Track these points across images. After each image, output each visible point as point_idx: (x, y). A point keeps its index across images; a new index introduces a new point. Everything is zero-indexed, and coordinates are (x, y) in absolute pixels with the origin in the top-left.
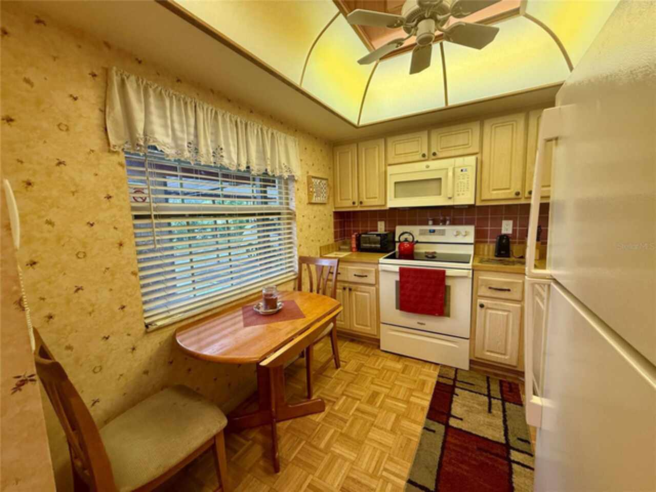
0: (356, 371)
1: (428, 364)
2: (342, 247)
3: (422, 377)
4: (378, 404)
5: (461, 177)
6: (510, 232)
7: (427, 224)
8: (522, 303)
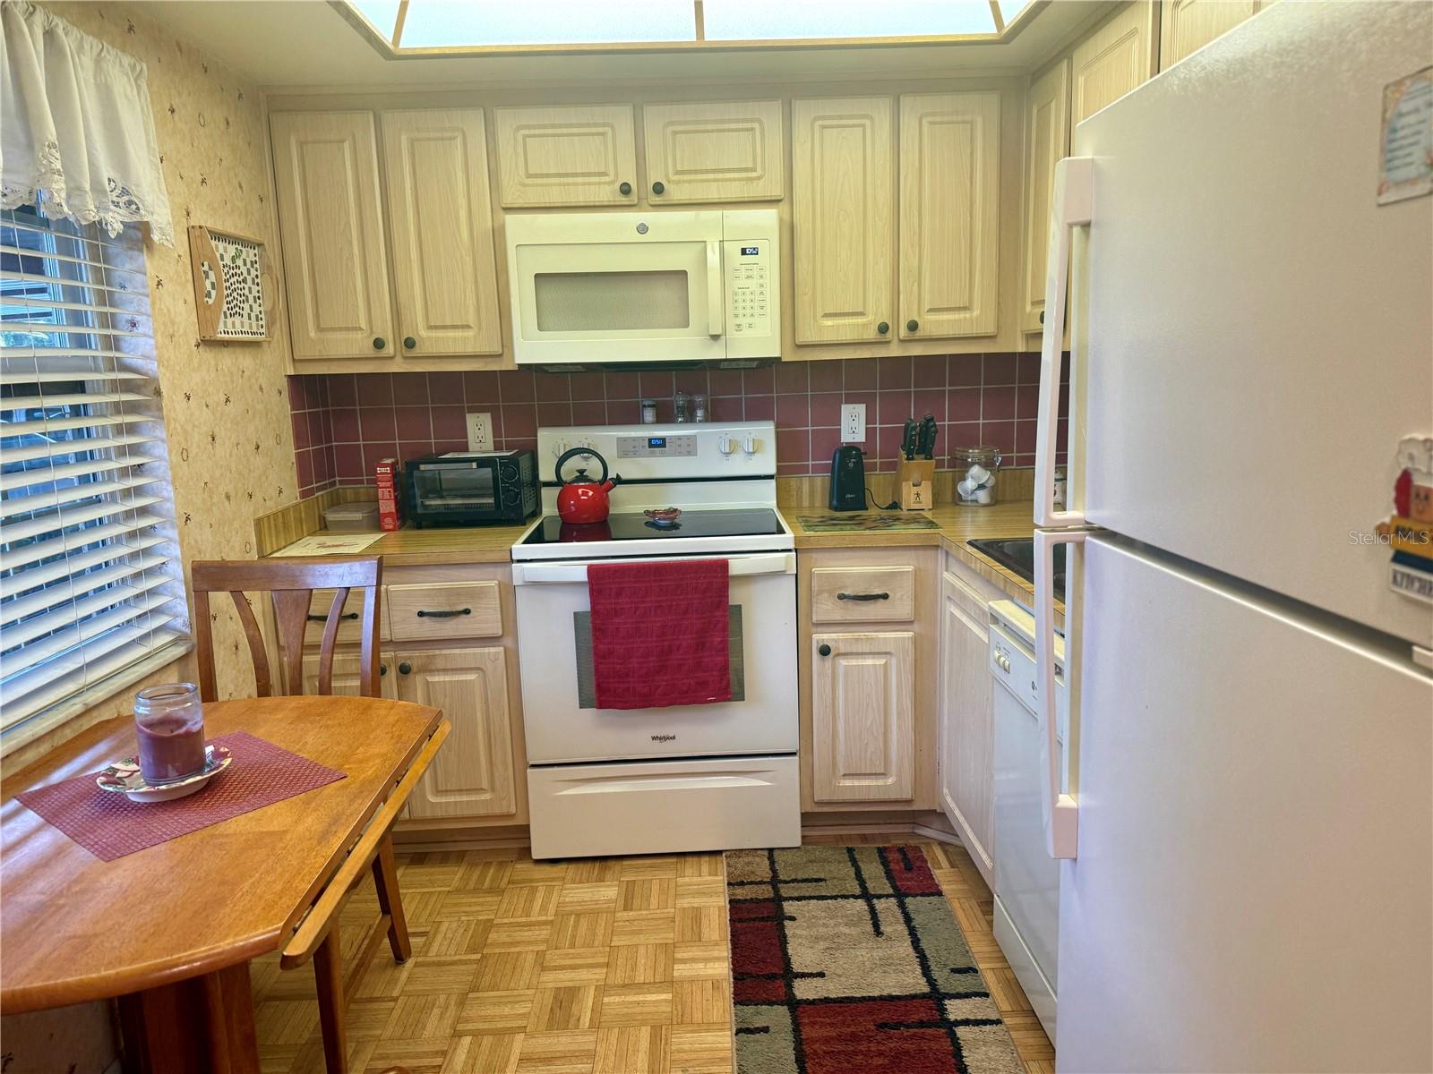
0: (472, 949)
1: (690, 859)
2: (331, 517)
3: (685, 903)
4: (586, 1021)
5: (744, 274)
6: (860, 437)
7: (635, 419)
8: (916, 626)
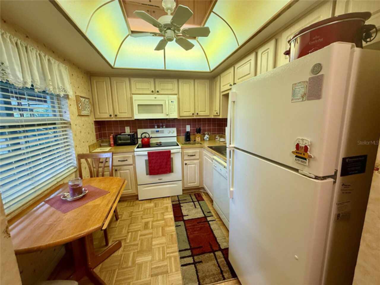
0: (130, 217)
1: (164, 198)
2: (102, 144)
3: (165, 205)
4: (150, 228)
5: (172, 105)
6: (189, 130)
7: (153, 127)
8: (200, 160)
